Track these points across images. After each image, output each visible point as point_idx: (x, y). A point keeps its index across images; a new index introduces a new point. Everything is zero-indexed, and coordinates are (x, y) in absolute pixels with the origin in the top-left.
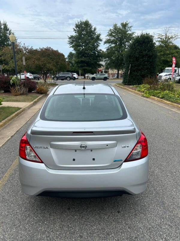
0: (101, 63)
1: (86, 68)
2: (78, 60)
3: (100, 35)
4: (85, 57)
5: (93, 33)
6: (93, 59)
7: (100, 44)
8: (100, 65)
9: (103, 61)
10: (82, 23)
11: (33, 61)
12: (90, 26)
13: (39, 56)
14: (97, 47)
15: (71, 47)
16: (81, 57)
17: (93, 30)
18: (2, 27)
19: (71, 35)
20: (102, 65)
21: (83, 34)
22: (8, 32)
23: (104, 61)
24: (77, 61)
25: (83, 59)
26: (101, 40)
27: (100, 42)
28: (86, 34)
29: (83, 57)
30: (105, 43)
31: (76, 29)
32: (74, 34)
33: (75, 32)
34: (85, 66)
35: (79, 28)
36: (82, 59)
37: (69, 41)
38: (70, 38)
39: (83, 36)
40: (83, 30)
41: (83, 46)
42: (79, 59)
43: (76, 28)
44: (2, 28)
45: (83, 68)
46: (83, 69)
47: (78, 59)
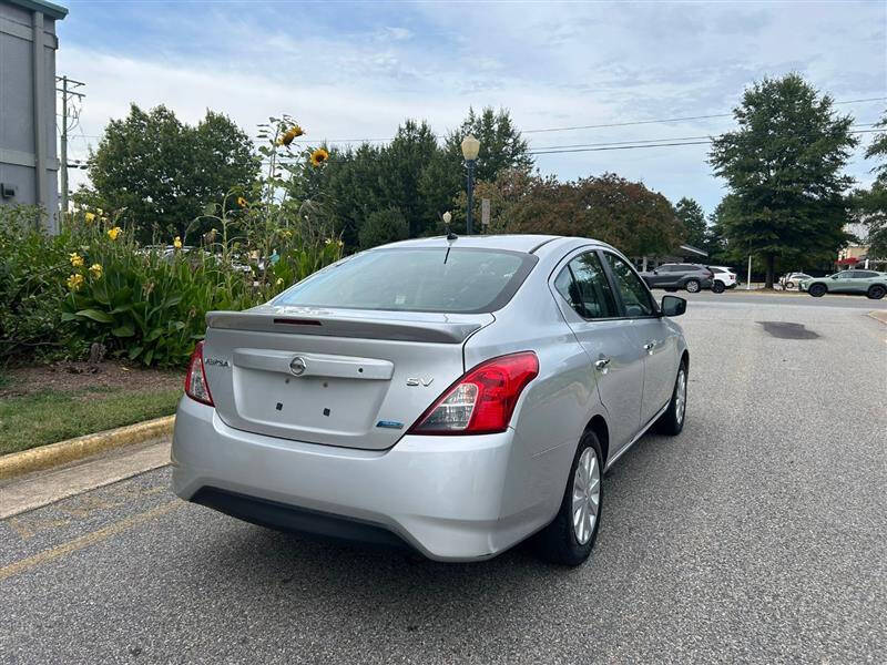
0: (848, 228)
1: (776, 248)
2: (742, 219)
3: (847, 122)
4: (773, 207)
5: (818, 119)
6: (811, 216)
7: (847, 156)
8: (845, 240)
9: (858, 221)
10: (771, 86)
11: (551, 222)
12: (805, 94)
13: (572, 205)
14: (834, 168)
15: (718, 175)
16: (758, 208)
17: (817, 106)
18: (496, 127)
19: (725, 133)
20: (853, 238)
21: (773, 126)
22: (511, 140)
23: (862, 220)
24: (737, 224)
25: (765, 215)
26: (852, 143)
27: (847, 149)
28: (787, 125)
29: (766, 208)
30: (873, 151)
31: (745, 111)
32: (736, 127)
33: (742, 122)
34: (772, 242)
35: (757, 106)
36: (761, 216)
37: (712, 155)
38: (718, 144)
39: (771, 132)
40: (774, 112)
41: (768, 168)
42: (748, 217)
43: (746, 107)
44: (493, 131)
45: (765, 248)
46: (762, 252)
47: (743, 215)
